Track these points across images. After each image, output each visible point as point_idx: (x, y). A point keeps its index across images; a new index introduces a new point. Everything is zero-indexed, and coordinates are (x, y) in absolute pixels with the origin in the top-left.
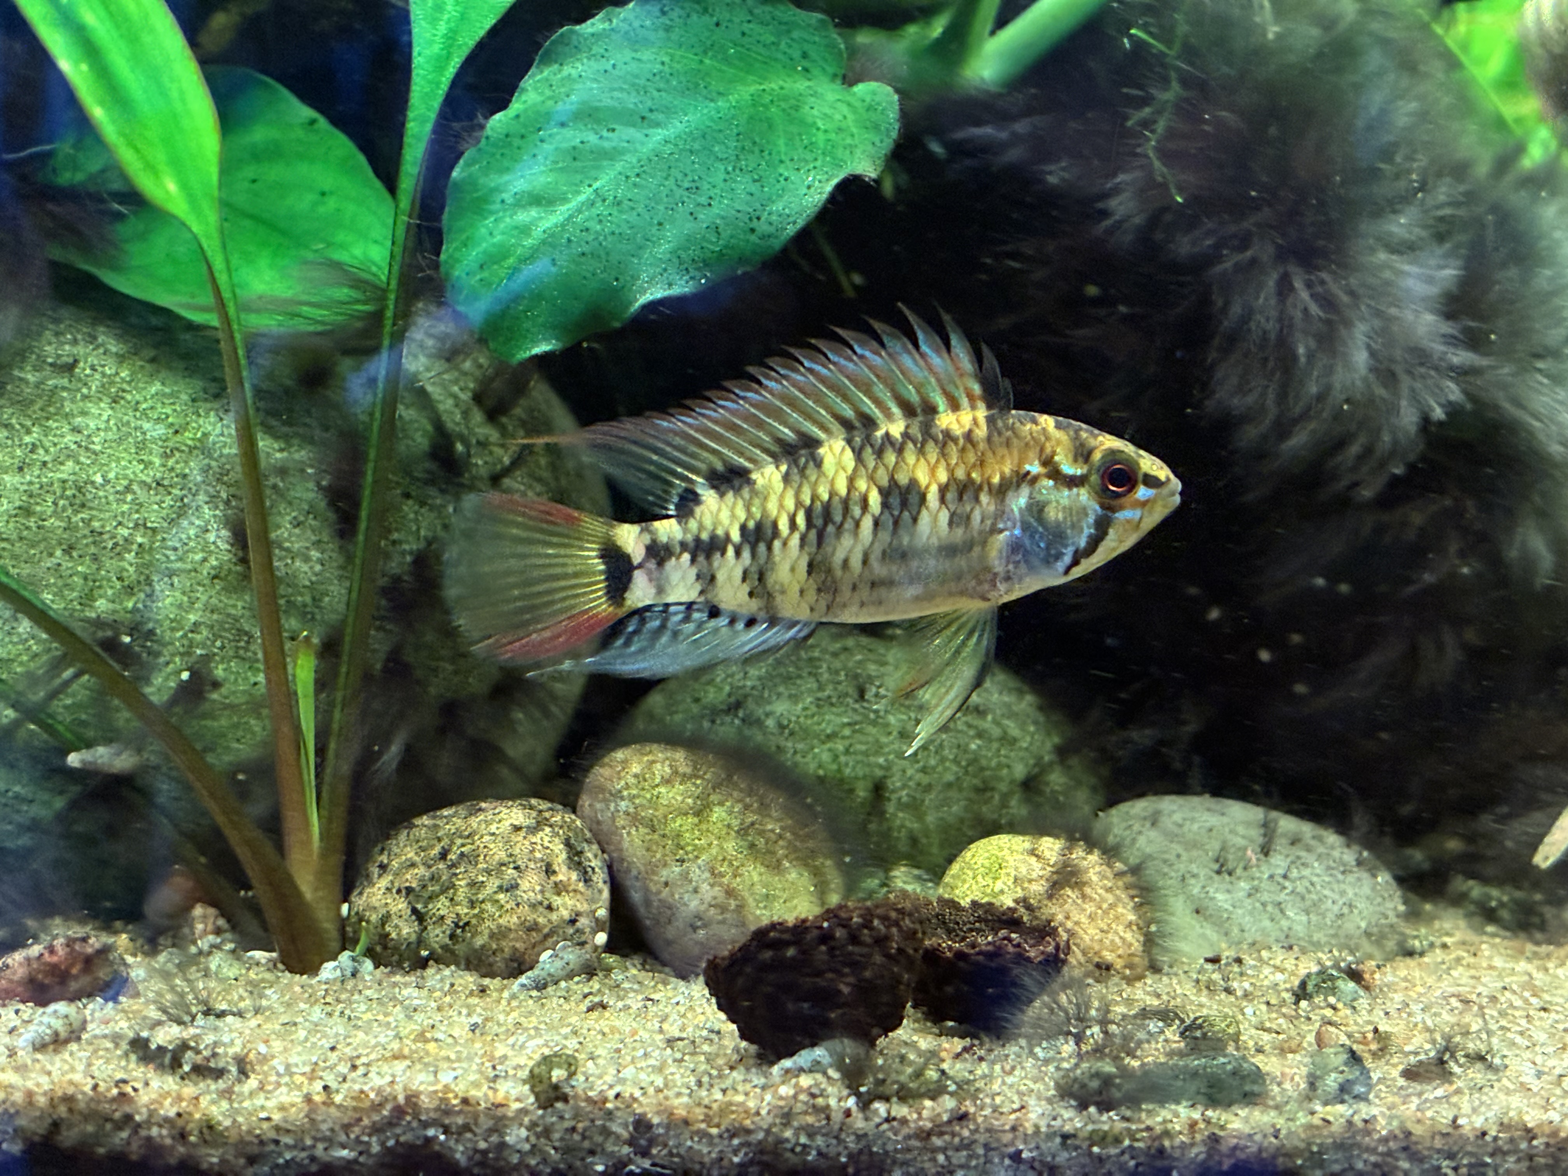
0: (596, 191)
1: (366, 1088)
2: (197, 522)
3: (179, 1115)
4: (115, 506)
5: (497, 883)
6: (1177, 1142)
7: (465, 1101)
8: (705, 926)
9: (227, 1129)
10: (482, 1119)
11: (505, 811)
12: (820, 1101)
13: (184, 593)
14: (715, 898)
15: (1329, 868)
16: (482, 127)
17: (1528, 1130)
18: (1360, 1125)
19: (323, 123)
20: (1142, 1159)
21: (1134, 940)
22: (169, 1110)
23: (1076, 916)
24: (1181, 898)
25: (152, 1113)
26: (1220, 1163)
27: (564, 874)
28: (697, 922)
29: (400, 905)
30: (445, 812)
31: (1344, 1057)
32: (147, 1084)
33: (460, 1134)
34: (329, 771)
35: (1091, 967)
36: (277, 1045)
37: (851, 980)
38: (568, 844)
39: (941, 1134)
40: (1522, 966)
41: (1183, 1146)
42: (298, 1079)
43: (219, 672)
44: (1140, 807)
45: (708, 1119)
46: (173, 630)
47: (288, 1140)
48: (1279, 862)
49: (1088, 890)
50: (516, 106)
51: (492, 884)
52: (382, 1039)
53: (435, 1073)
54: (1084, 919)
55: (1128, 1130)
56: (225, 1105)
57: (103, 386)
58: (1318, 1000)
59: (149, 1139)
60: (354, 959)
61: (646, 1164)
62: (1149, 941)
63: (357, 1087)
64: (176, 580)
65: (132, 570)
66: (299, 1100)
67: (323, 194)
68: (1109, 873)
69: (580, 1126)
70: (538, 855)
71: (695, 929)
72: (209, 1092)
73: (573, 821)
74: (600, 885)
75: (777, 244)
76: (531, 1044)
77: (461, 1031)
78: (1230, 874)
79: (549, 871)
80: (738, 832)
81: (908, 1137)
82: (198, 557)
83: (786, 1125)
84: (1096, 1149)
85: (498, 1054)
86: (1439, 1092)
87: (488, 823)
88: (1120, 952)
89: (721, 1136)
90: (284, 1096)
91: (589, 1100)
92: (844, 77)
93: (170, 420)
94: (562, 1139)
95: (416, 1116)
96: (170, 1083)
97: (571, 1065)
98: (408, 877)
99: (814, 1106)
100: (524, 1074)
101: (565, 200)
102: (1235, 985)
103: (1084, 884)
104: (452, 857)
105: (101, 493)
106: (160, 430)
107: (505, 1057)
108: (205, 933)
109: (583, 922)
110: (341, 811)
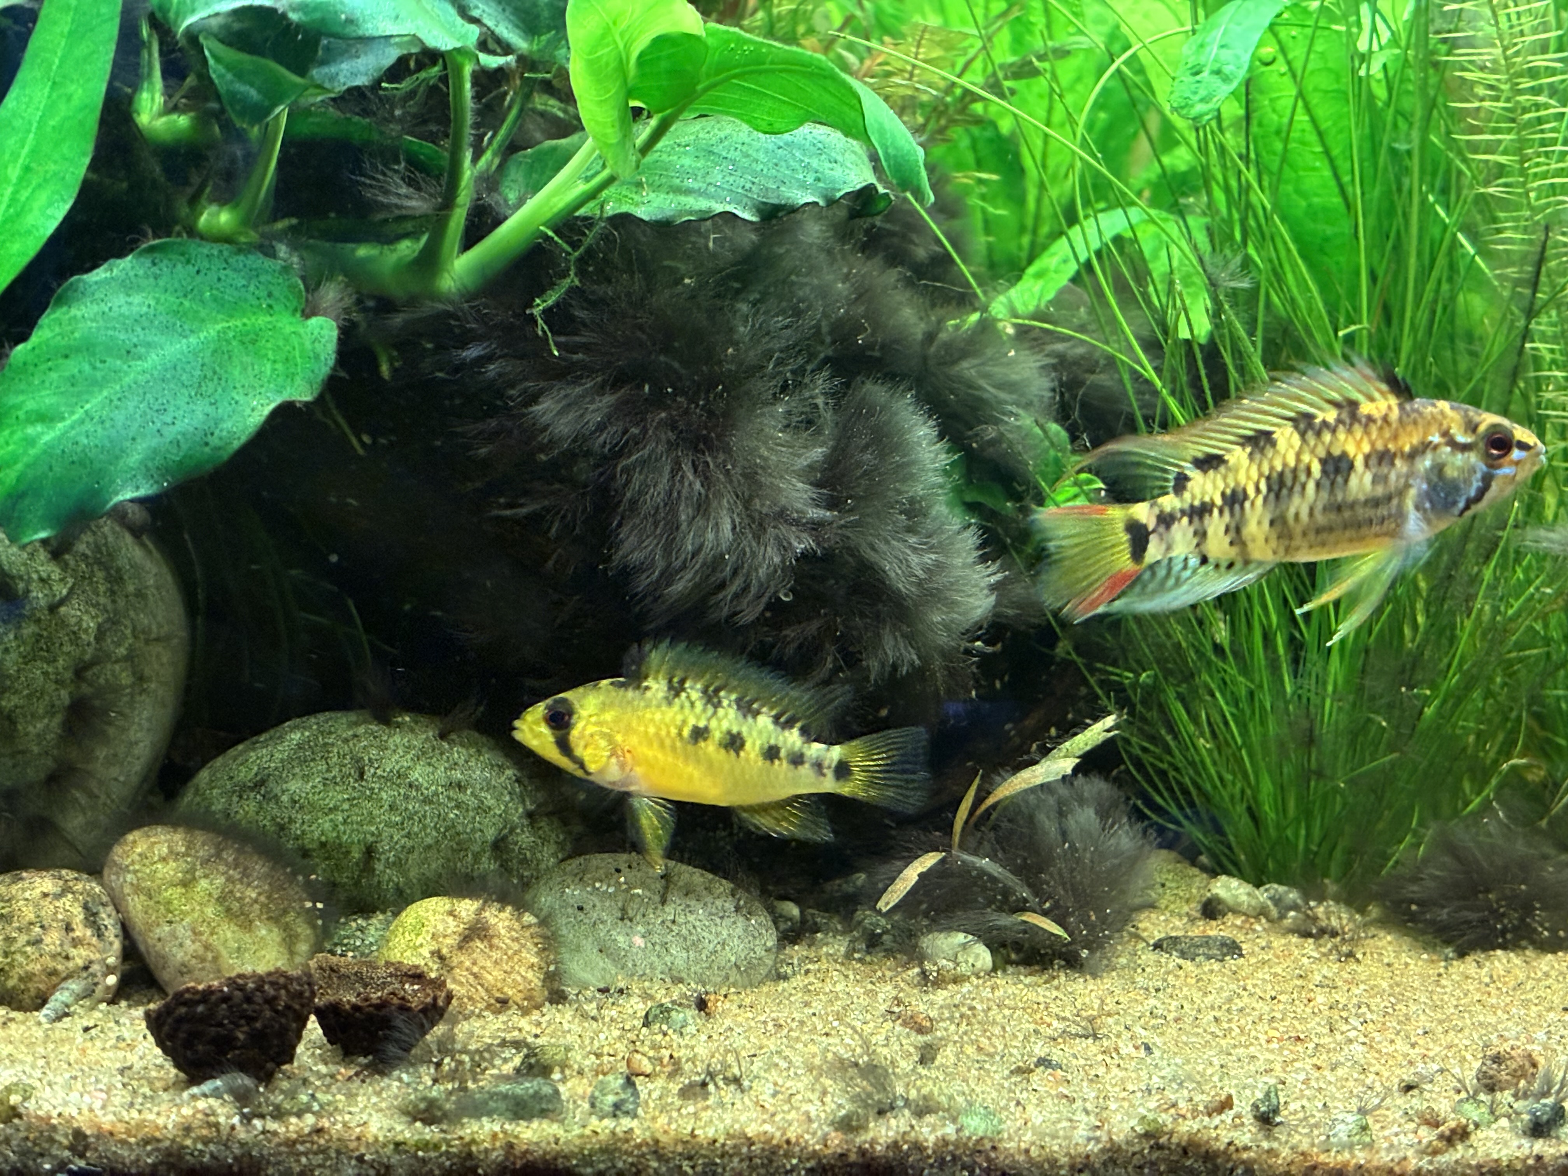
0: (86, 412)
6: (482, 1148)
11: (39, 880)
12: (212, 1119)
16: (7, 356)
17: (749, 1139)
20: (455, 1160)
21: (535, 979)
23: (482, 962)
26: (514, 1163)
27: (81, 931)
37: (245, 1029)
38: (86, 907)
41: (486, 1151)
45: (128, 1132)
49: (495, 941)
50: (36, 338)
61: (82, 1164)
68: (517, 926)
70: (60, 917)
73: (92, 888)
74: (112, 938)
75: (225, 455)
79: (68, 928)
81: (279, 1145)
84: (420, 1153)
87: (24, 890)
89: (138, 1144)
101: (63, 419)
103: (492, 937)
109: (95, 968)
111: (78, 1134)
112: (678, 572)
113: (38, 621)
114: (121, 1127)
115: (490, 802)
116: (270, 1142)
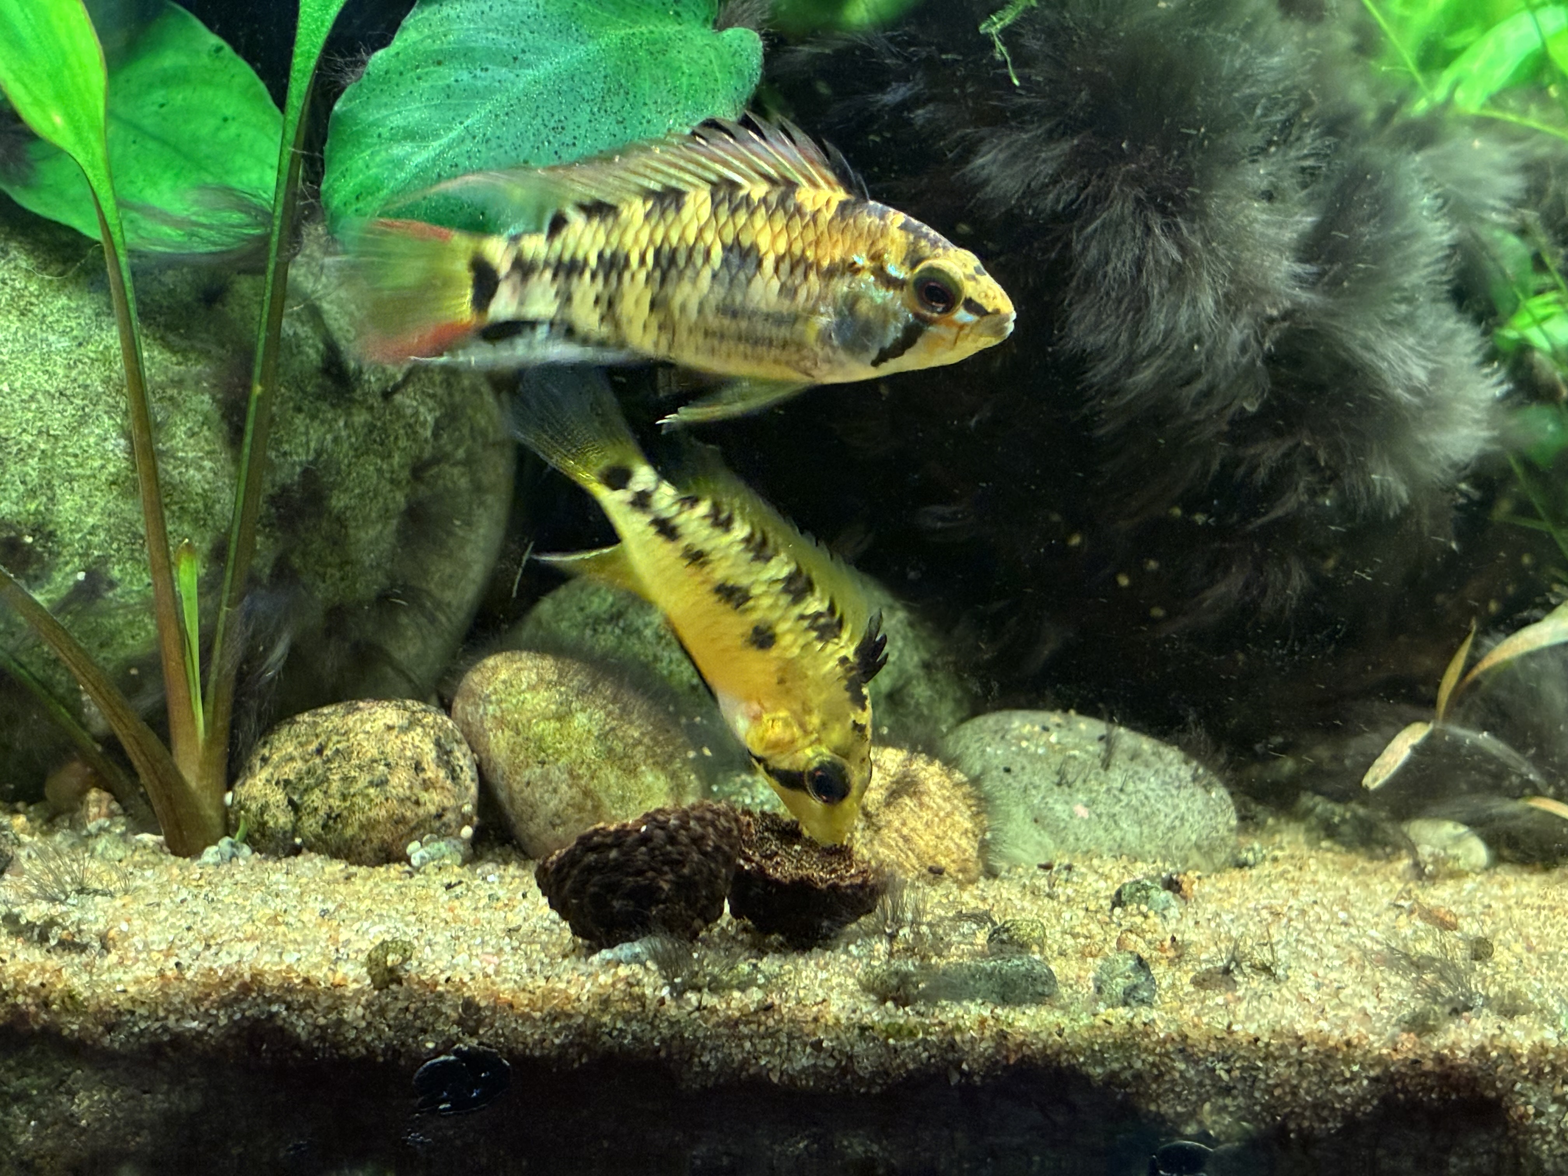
0: (467, 128)
1: (215, 966)
2: (97, 431)
3: (43, 985)
4: (19, 413)
5: (368, 778)
6: (967, 1036)
7: (306, 981)
8: (564, 823)
9: (86, 999)
10: (322, 998)
11: (381, 711)
12: (636, 989)
13: (83, 497)
14: (572, 798)
15: (1164, 783)
16: (364, 63)
18: (1140, 1027)
19: (228, 49)
20: (934, 1051)
22: (34, 980)
24: (1022, 808)
25: (17, 983)
26: (1007, 1058)
27: (433, 771)
28: (556, 819)
29: (278, 797)
30: (326, 710)
31: (1131, 963)
32: (14, 956)
33: (301, 1011)
34: (214, 669)
35: (924, 871)
36: (137, 923)
37: (670, 877)
38: (438, 744)
39: (747, 1023)
40: (1345, 880)
41: (973, 1040)
42: (155, 956)
43: (115, 572)
44: (993, 721)
45: (532, 1004)
46: (72, 531)
47: (142, 1011)
48: (1116, 777)
49: (926, 799)
50: (398, 43)
51: (363, 779)
52: (236, 921)
53: (281, 954)
54: (920, 826)
55: (922, 1024)
56: (85, 977)
57: (12, 299)
58: (1132, 908)
59: (15, 1006)
60: (233, 845)
61: (474, 1042)
62: (984, 847)
63: (206, 965)
64: (76, 485)
65: (34, 474)
66: (153, 975)
67: (225, 120)
68: (948, 783)
69: (412, 1006)
70: (408, 754)
71: (554, 826)
72: (72, 965)
73: (444, 722)
74: (468, 782)
76: (374, 930)
77: (310, 916)
78: (1070, 786)
79: (418, 767)
80: (598, 738)
81: (718, 1025)
82: (97, 463)
83: (604, 1011)
84: (891, 1041)
85: (342, 938)
87: (363, 722)
88: (955, 857)
89: (543, 1020)
90: (140, 970)
91: (421, 983)
92: (715, 22)
93: (75, 333)
94: (395, 1018)
95: (261, 991)
96: (37, 955)
97: (406, 952)
98: (287, 769)
99: (630, 994)
100: (362, 958)
101: (437, 136)
102: (1059, 890)
103: (922, 793)
104: (328, 752)
106: (65, 343)
107: (348, 941)
108: (99, 815)
109: (449, 816)
110: (224, 707)
111: (469, 1005)
113: (371, 408)
114: (524, 998)
116: (706, 1021)
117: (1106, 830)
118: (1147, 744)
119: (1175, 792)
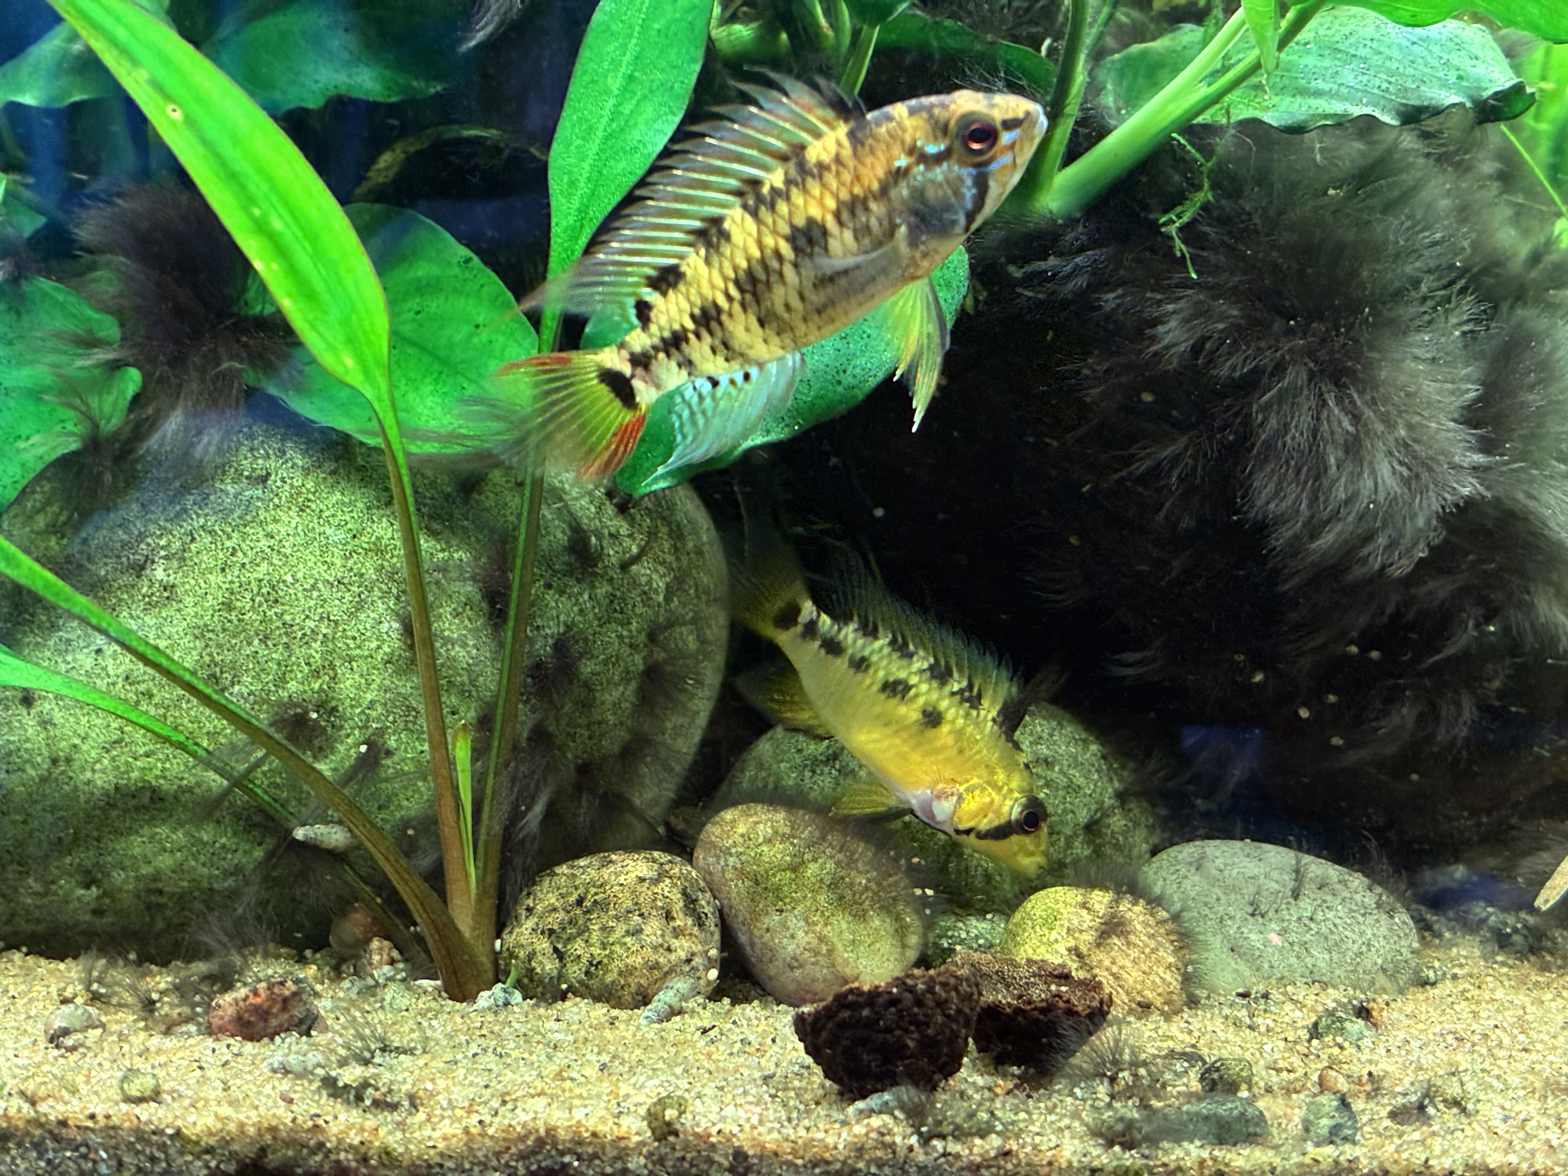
1: (513, 1123)
2: (372, 615)
3: (362, 1143)
4: (303, 601)
5: (625, 927)
7: (594, 1135)
8: (801, 966)
9: (401, 1155)
10: (608, 1148)
11: (632, 863)
12: (888, 1139)
13: (362, 676)
14: (809, 943)
15: (1351, 910)
18: (1346, 1164)
19: (476, 259)
21: (1173, 980)
22: (355, 1139)
23: (1121, 961)
24: (1219, 937)
25: (340, 1141)
28: (795, 964)
29: (544, 945)
30: (582, 862)
31: (1335, 1103)
32: (336, 1117)
33: (590, 1161)
34: (483, 830)
36: (442, 1083)
37: (916, 1036)
38: (684, 893)
39: (989, 1167)
40: (1521, 998)
42: (459, 1113)
43: (392, 743)
44: (1187, 851)
45: (794, 1152)
46: (352, 707)
47: (450, 1164)
48: (1306, 906)
49: (1132, 938)
52: (528, 1079)
53: (570, 1110)
54: (1128, 964)
55: (1147, 1166)
56: (399, 1135)
57: (292, 496)
58: (1328, 1039)
59: (338, 1162)
60: (505, 991)
62: (1187, 979)
63: (506, 1122)
64: (354, 664)
65: (318, 656)
66: (459, 1132)
67: (477, 326)
69: (689, 1156)
70: (660, 904)
71: (792, 968)
72: (387, 1124)
73: (689, 873)
74: (712, 928)
75: (860, 395)
76: (649, 1084)
77: (592, 1072)
78: (1263, 916)
79: (669, 917)
80: (829, 886)
82: (374, 645)
83: (860, 1157)
85: (622, 1093)
86: (1417, 1136)
88: (1160, 990)
89: (805, 1166)
90: (447, 1128)
91: (696, 1135)
93: (349, 526)
94: (674, 1166)
95: (555, 1144)
96: (354, 1115)
98: (550, 920)
99: (883, 1143)
100: (642, 1111)
102: (1259, 1020)
103: (1129, 933)
104: (587, 903)
105: (291, 591)
106: (341, 535)
107: (627, 1096)
108: (381, 963)
109: (698, 961)
110: (493, 864)
112: (1328, 522)
113: (611, 580)
114: (787, 1147)
115: (1080, 780)
116: (951, 1166)
117: (1298, 957)
118: (1332, 871)
119: (1361, 919)
